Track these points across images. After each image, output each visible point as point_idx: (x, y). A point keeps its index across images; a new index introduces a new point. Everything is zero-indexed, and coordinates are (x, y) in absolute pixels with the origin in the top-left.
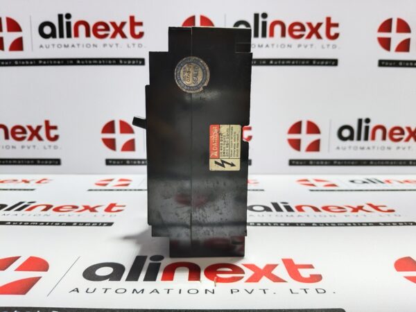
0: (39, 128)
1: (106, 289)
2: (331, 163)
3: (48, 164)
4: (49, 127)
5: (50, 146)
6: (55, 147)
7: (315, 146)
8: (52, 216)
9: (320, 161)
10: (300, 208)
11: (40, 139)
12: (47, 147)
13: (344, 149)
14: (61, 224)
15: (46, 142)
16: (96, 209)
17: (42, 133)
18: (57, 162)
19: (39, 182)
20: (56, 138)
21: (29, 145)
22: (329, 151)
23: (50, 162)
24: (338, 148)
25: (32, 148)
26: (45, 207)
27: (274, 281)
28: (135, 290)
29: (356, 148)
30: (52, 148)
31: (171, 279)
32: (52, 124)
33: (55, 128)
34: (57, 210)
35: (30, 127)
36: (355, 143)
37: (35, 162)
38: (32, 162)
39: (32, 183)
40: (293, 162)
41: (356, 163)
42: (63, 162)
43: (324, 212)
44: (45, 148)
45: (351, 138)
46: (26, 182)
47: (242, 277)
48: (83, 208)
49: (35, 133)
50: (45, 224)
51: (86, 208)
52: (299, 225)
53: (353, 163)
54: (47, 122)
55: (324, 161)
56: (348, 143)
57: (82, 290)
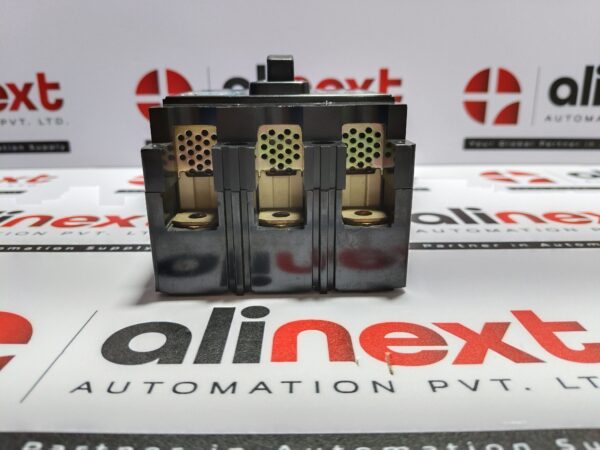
0: (28, 87)
1: (153, 384)
2: (535, 144)
3: (48, 151)
4: (45, 86)
5: (49, 120)
6: (59, 121)
7: (510, 115)
8: (50, 235)
9: (516, 140)
10: (505, 217)
11: (31, 107)
12: (44, 121)
13: (559, 119)
14: (64, 248)
15: (42, 112)
16: (132, 222)
17: (34, 95)
18: (62, 147)
19: (33, 180)
20: (59, 104)
21: (13, 118)
22: (532, 123)
23: (52, 147)
24: (549, 118)
25: (18, 123)
26: (37, 220)
27: (515, 361)
28: (216, 385)
29: (578, 119)
30: (53, 122)
31: (293, 357)
32: (49, 79)
33: (55, 86)
34: (59, 224)
35: (12, 87)
36: (577, 109)
37: (25, 147)
38: (21, 147)
39: (21, 182)
40: (472, 144)
41: (577, 144)
42: (72, 146)
43: (552, 224)
44: (41, 123)
45: (571, 100)
46: (11, 180)
47: (445, 353)
48: (107, 220)
49: (22, 96)
50: (34, 248)
51: (113, 220)
52: (517, 245)
53: (571, 144)
54: (41, 77)
55: (524, 140)
56: (567, 109)
57: (100, 387)
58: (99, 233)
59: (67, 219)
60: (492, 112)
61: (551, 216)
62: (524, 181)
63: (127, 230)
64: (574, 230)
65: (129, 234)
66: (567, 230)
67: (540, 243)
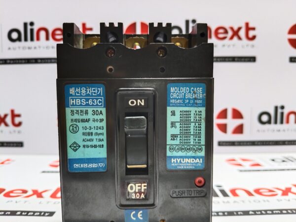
58: (26, 202)
59: (12, 192)
60: (230, 128)
61: (258, 191)
62: (247, 166)
63: (40, 199)
64: (268, 201)
65: (40, 203)
66: (264, 201)
67: (249, 212)
